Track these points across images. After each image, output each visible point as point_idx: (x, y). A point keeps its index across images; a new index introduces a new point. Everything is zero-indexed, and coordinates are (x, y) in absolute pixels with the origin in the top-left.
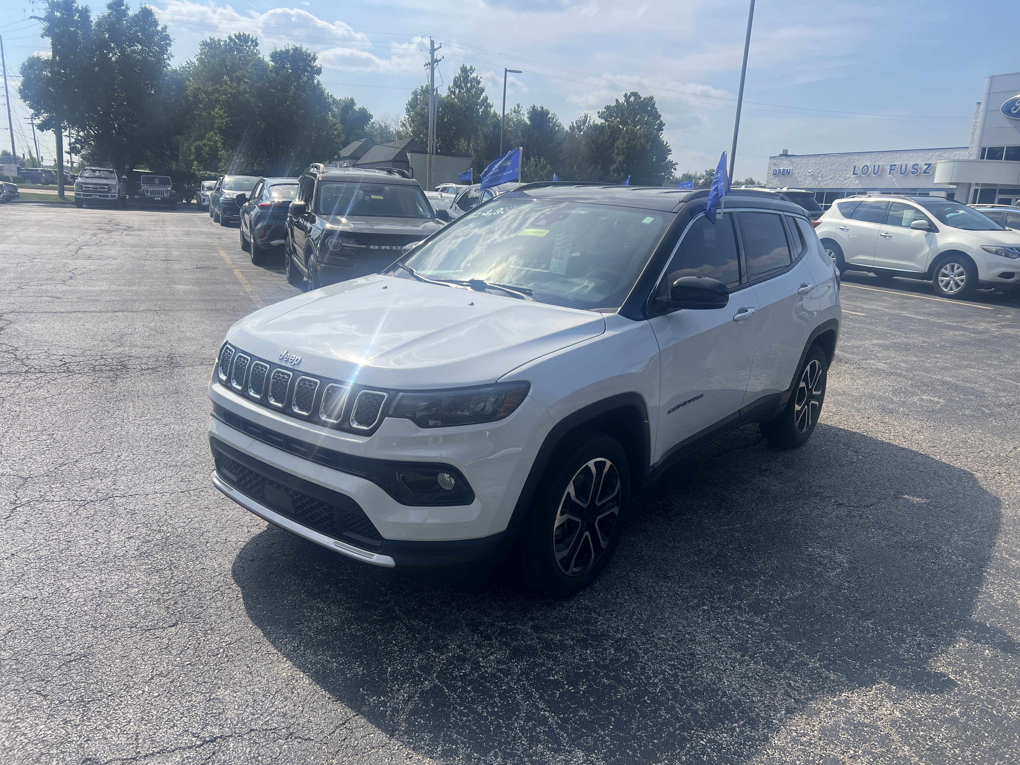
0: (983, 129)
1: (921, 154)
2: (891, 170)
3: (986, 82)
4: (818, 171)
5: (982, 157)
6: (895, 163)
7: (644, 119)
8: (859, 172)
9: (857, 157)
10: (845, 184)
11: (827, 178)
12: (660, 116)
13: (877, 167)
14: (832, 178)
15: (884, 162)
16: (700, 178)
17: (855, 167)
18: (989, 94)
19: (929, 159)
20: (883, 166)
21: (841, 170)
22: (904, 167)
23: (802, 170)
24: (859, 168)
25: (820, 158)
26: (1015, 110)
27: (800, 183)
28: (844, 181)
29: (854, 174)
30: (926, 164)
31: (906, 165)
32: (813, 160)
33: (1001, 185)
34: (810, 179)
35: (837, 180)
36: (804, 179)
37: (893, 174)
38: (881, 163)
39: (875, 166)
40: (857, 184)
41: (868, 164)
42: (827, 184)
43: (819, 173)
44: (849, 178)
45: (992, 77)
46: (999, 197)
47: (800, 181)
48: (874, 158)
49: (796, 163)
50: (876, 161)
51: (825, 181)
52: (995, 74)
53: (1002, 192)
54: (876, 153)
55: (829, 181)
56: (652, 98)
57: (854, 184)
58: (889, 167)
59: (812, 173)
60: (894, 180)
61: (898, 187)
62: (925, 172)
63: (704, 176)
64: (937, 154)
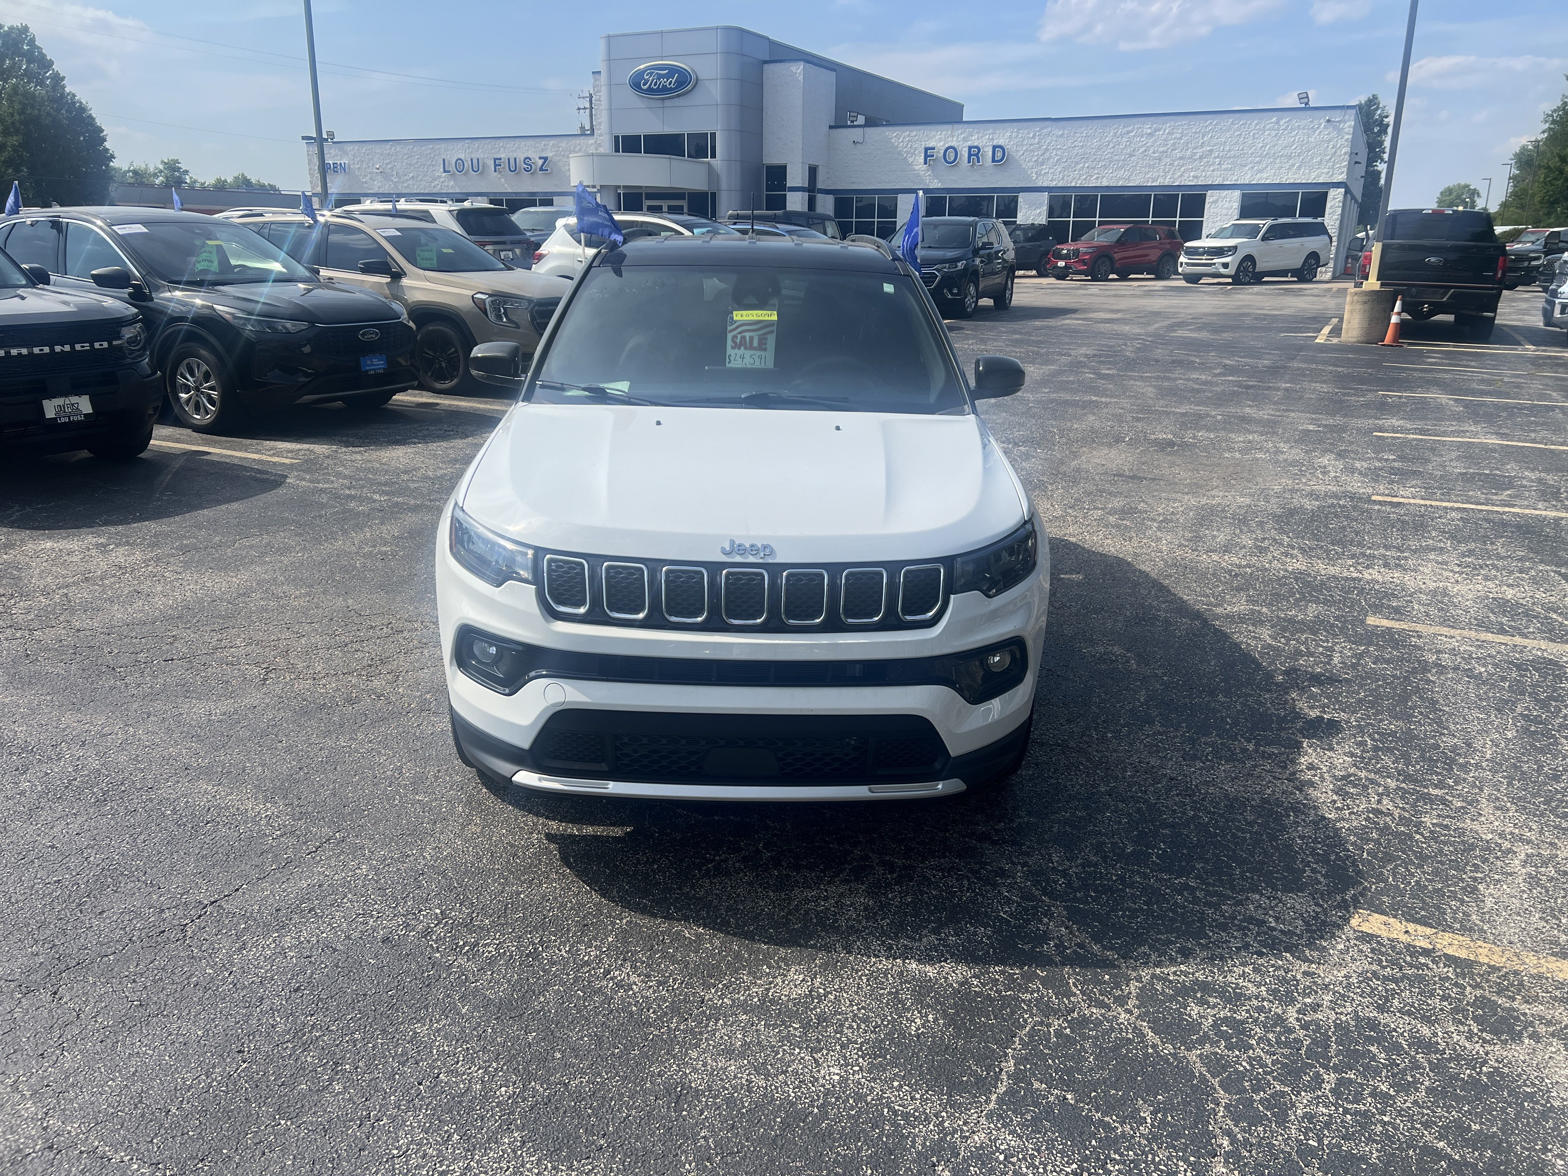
0: (610, 110)
1: (530, 142)
2: (495, 165)
3: (602, 45)
4: (389, 166)
5: (617, 150)
6: (499, 156)
7: (20, 68)
8: (452, 169)
9: (443, 145)
10: (434, 187)
11: (406, 178)
12: (51, 63)
13: (475, 162)
14: (413, 177)
15: (485, 154)
16: (155, 175)
17: (444, 160)
18: (609, 60)
19: (543, 150)
20: (483, 159)
21: (424, 165)
22: (512, 162)
23: (364, 166)
24: (449, 163)
25: (388, 147)
26: (644, 85)
27: (366, 185)
28: (432, 182)
29: (445, 171)
30: (540, 158)
31: (515, 159)
32: (377, 148)
33: (646, 187)
34: (380, 178)
35: (421, 180)
36: (371, 179)
37: (500, 172)
38: (480, 155)
39: (472, 160)
40: (452, 187)
41: (462, 156)
42: (407, 187)
43: (392, 169)
44: (439, 177)
45: (609, 37)
46: (647, 203)
47: (366, 182)
48: (469, 148)
49: (352, 153)
50: (472, 152)
51: (403, 182)
52: (611, 33)
53: (650, 196)
54: (470, 141)
55: (411, 182)
56: (26, 29)
57: (448, 186)
58: (492, 162)
59: (381, 170)
60: (503, 180)
61: (510, 191)
62: (541, 169)
63: (161, 172)
64: (552, 143)
